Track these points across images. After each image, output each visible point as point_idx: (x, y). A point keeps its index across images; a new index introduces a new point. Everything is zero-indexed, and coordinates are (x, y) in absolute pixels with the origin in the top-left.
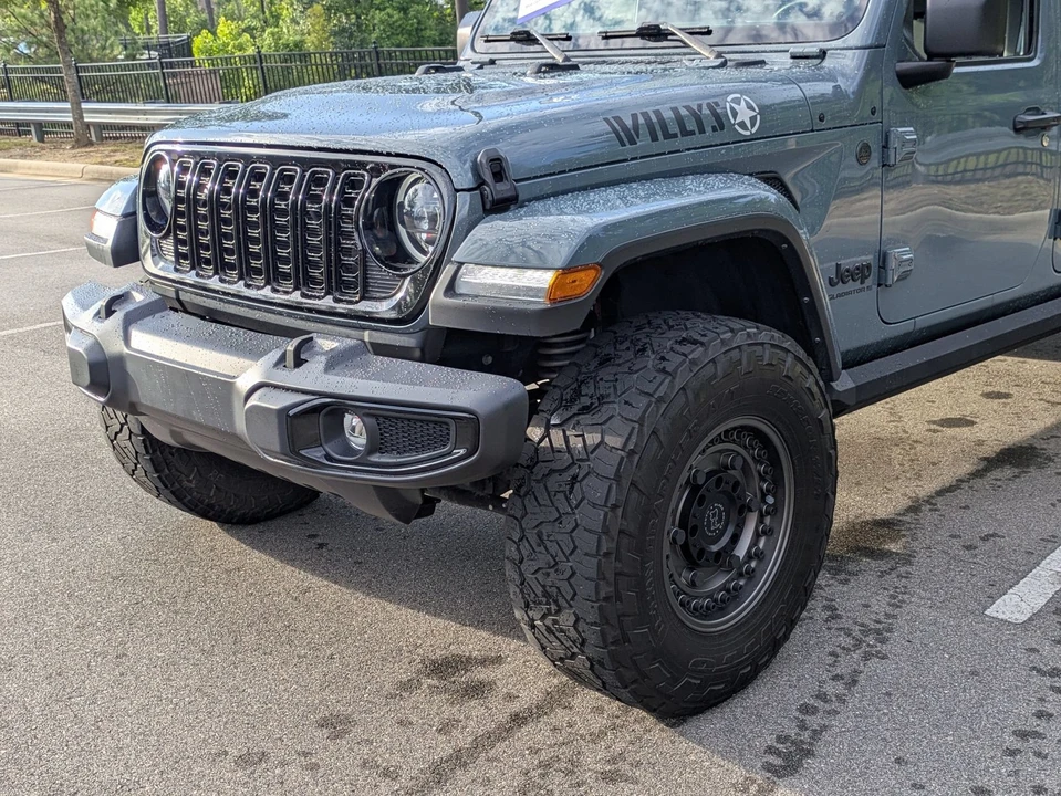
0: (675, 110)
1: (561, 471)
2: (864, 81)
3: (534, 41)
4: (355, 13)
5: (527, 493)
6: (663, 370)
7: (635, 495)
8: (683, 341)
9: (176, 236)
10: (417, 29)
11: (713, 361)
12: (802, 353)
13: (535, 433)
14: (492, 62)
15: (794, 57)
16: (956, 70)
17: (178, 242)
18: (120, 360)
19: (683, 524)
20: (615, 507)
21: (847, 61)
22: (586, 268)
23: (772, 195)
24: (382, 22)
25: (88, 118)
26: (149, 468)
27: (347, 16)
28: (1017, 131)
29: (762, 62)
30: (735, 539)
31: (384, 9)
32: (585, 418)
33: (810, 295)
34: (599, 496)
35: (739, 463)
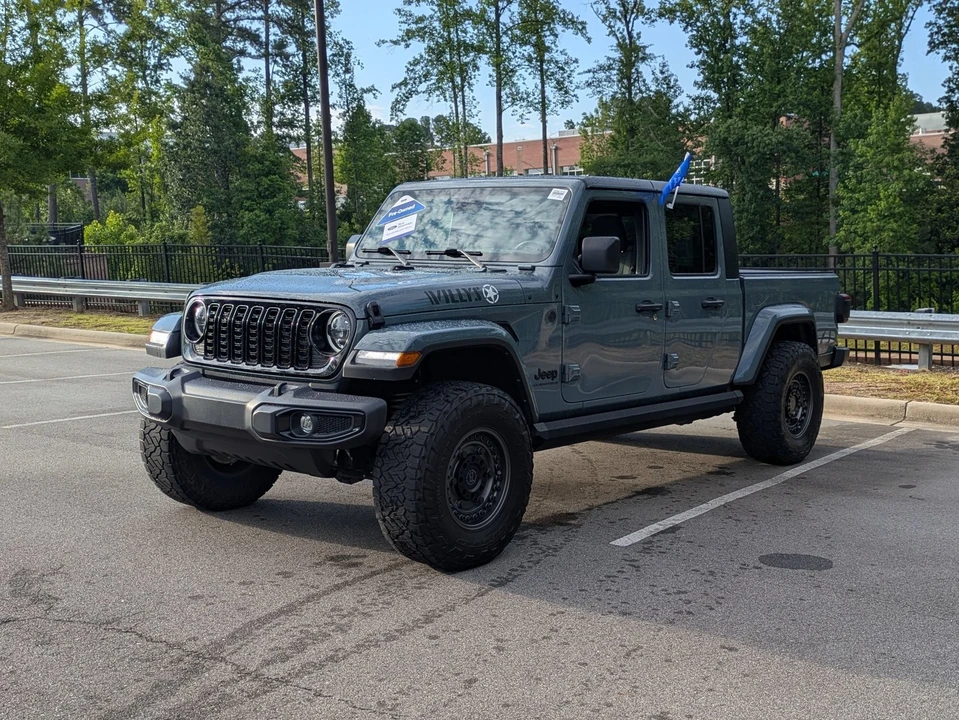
0: (458, 290)
1: (400, 444)
2: (552, 281)
3: (391, 254)
4: (227, 212)
5: (384, 456)
6: (447, 401)
7: (433, 453)
8: (457, 390)
9: (206, 341)
10: (280, 228)
11: (470, 398)
12: (513, 402)
13: (388, 429)
14: (367, 263)
15: (520, 269)
16: (597, 280)
17: (206, 344)
18: (180, 399)
19: (456, 476)
20: (424, 458)
21: (543, 272)
22: (414, 352)
23: (504, 333)
24: (250, 221)
25: (15, 288)
26: (170, 471)
27: (220, 214)
28: (638, 311)
29: (505, 271)
30: (482, 488)
31: (252, 210)
32: (412, 421)
33: (519, 377)
34: (417, 454)
35: (483, 451)
